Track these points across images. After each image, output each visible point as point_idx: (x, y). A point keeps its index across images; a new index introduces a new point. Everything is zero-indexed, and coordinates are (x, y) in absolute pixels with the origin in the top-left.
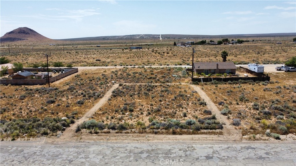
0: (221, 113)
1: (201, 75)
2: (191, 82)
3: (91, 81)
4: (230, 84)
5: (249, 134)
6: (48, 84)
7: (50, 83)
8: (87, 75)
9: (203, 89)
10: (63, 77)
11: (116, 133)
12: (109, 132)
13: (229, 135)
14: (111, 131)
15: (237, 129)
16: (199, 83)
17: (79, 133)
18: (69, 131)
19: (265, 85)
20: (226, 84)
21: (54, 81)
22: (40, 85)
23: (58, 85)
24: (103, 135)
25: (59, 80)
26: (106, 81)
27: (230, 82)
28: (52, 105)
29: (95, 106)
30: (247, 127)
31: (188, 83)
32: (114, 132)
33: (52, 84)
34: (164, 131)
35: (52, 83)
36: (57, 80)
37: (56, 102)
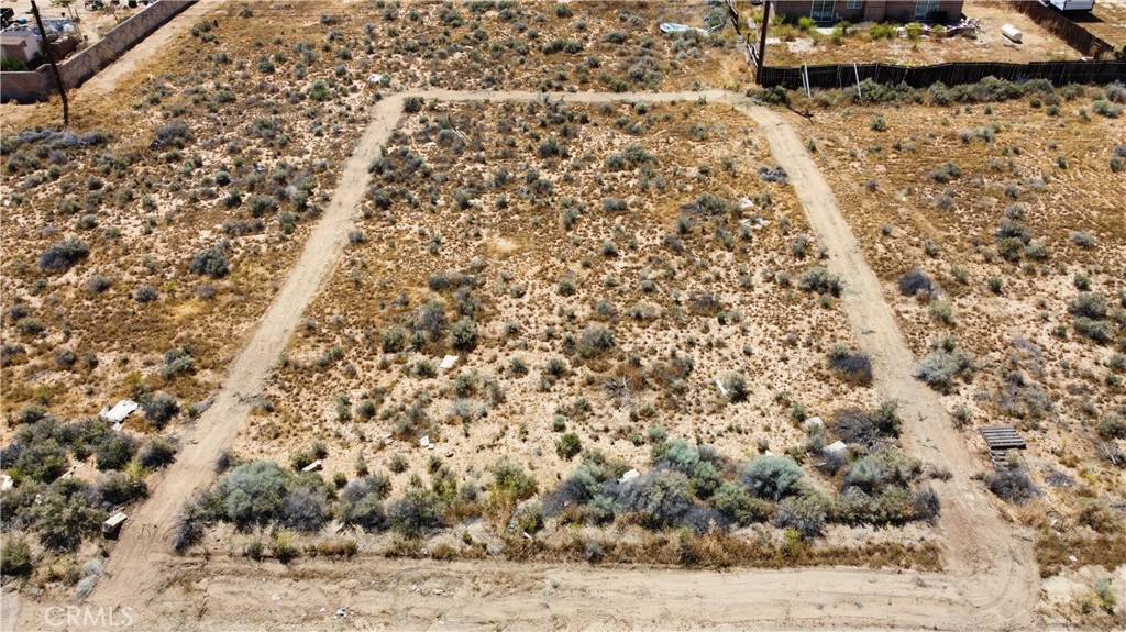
0: (917, 369)
1: (795, 32)
2: (753, 86)
3: (271, 70)
4: (943, 103)
5: (1073, 558)
6: (59, 96)
7: (70, 94)
8: (253, 22)
9: (813, 150)
10: (133, 38)
11: (389, 555)
12: (350, 552)
13: (970, 571)
14: (359, 537)
15: (1012, 521)
16: (790, 94)
17: (194, 555)
18: (140, 537)
19: (1112, 116)
20: (919, 101)
21: (91, 74)
22: (22, 102)
23: (109, 102)
24: (322, 575)
25: (112, 61)
26: (340, 74)
27: (938, 88)
28: (71, 276)
29: (285, 292)
30: (1065, 510)
31: (737, 89)
32: (377, 548)
33: (80, 92)
34: (635, 537)
35: (78, 86)
36: (104, 64)
37: (92, 256)
